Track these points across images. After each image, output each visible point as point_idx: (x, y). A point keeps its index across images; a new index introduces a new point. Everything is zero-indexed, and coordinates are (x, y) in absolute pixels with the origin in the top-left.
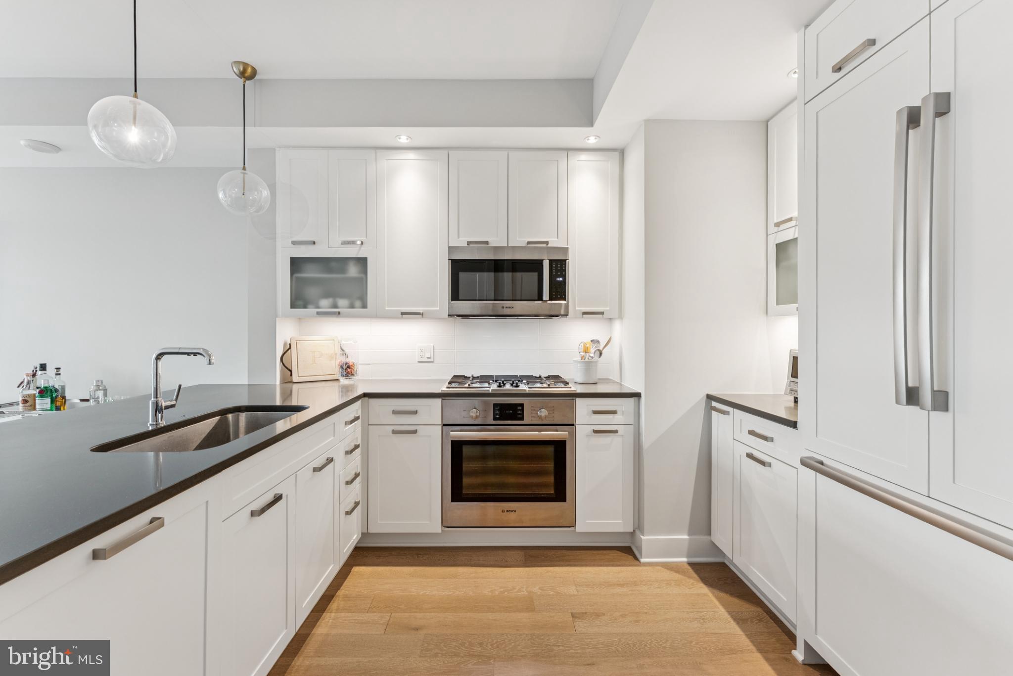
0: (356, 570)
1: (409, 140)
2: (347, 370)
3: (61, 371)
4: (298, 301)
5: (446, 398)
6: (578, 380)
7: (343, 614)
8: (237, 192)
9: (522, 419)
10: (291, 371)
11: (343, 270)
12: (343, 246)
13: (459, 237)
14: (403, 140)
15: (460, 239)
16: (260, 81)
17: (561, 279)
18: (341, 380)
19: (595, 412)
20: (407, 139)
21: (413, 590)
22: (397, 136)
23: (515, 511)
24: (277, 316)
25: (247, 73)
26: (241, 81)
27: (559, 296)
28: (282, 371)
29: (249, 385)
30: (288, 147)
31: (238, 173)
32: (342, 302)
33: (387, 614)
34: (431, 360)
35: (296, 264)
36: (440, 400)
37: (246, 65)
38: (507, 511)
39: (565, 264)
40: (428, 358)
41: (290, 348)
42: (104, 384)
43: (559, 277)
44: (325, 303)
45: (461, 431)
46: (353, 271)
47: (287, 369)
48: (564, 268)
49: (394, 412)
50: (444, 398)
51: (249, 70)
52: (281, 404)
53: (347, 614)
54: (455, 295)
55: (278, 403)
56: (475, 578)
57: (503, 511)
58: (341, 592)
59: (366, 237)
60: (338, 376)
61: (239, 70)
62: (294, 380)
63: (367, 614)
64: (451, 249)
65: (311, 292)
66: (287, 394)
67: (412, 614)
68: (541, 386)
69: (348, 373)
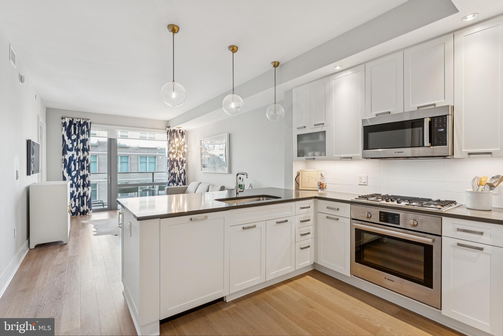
0: (307, 277)
1: (341, 68)
2: (321, 186)
3: (244, 180)
4: (301, 154)
5: (354, 204)
6: (468, 206)
7: (290, 288)
8: (272, 113)
9: (399, 224)
10: (299, 184)
11: (318, 138)
12: (316, 127)
13: (371, 112)
14: (338, 68)
15: (372, 113)
16: (281, 65)
17: (442, 130)
18: (319, 191)
19: (459, 230)
20: (340, 67)
21: (323, 294)
22: (335, 67)
23: (393, 281)
24: (293, 161)
25: (276, 65)
26: (274, 68)
27: (440, 143)
28: (295, 184)
29: (285, 189)
30: (296, 87)
31: (273, 105)
32: (317, 153)
33: (305, 296)
34: (366, 184)
35: (300, 137)
36: (350, 204)
37: (275, 62)
38: (388, 279)
39: (446, 119)
40: (364, 183)
41: (299, 175)
42: (252, 185)
43: (441, 128)
44: (310, 154)
45: (362, 224)
46: (321, 138)
47: (297, 184)
48: (445, 122)
49: (328, 208)
50: (352, 204)
51: (276, 63)
52: (296, 198)
53: (292, 289)
54: (366, 147)
55: (294, 197)
56: (357, 305)
57: (385, 278)
58: (296, 281)
59: (325, 121)
60: (317, 189)
61: (273, 65)
62: (300, 189)
63: (298, 292)
64: (363, 121)
65: (306, 149)
66: (297, 194)
67: (314, 302)
68: (435, 207)
69: (321, 187)
